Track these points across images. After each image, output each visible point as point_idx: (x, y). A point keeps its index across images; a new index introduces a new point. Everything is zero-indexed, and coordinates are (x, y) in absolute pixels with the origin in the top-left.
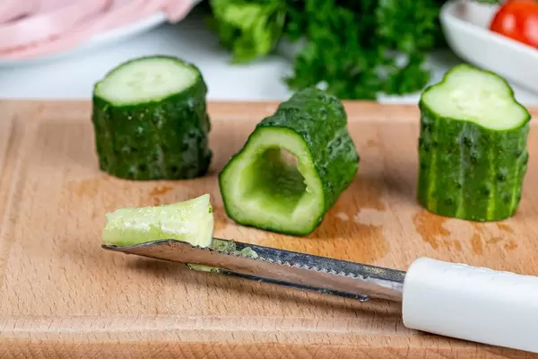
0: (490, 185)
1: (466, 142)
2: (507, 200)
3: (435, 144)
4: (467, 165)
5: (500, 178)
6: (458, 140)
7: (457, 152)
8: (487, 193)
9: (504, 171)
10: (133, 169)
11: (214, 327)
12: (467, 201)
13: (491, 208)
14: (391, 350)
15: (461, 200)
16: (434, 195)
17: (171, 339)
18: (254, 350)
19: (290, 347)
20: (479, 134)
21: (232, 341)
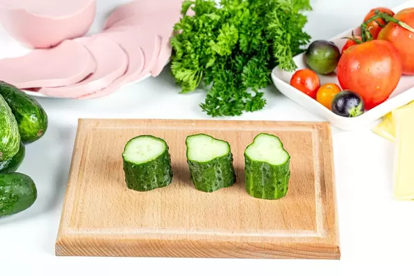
0: (275, 186)
1: (264, 169)
2: (283, 190)
3: (252, 171)
4: (265, 178)
5: (279, 183)
6: (261, 169)
7: (261, 173)
8: (274, 189)
9: (280, 180)
10: (145, 187)
11: (163, 232)
12: (266, 192)
13: (276, 194)
14: (229, 242)
15: (263, 192)
16: (253, 190)
17: (146, 238)
18: (177, 242)
19: (191, 241)
20: (269, 167)
21: (169, 239)
